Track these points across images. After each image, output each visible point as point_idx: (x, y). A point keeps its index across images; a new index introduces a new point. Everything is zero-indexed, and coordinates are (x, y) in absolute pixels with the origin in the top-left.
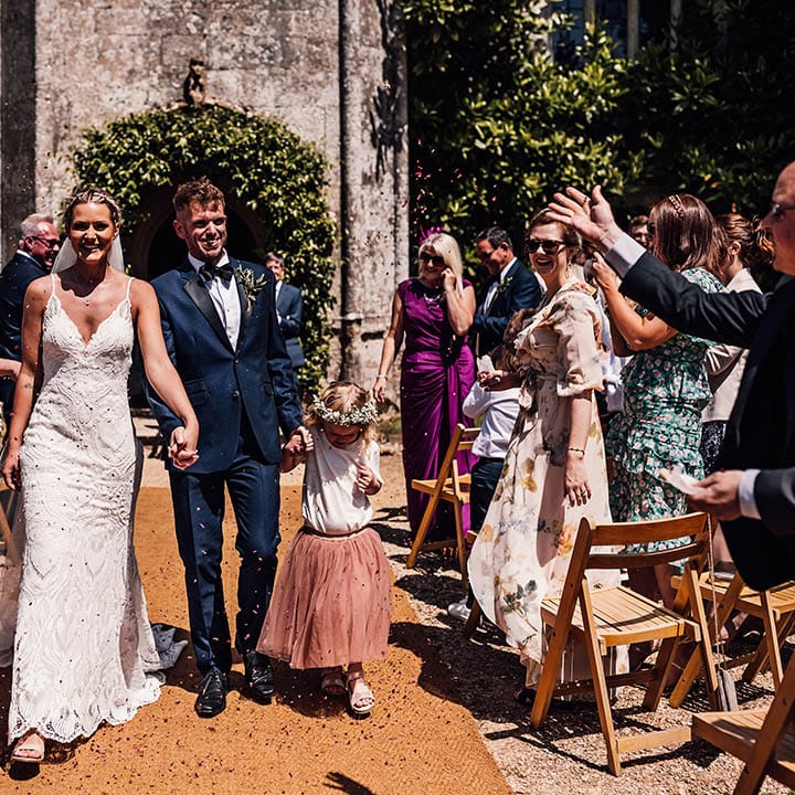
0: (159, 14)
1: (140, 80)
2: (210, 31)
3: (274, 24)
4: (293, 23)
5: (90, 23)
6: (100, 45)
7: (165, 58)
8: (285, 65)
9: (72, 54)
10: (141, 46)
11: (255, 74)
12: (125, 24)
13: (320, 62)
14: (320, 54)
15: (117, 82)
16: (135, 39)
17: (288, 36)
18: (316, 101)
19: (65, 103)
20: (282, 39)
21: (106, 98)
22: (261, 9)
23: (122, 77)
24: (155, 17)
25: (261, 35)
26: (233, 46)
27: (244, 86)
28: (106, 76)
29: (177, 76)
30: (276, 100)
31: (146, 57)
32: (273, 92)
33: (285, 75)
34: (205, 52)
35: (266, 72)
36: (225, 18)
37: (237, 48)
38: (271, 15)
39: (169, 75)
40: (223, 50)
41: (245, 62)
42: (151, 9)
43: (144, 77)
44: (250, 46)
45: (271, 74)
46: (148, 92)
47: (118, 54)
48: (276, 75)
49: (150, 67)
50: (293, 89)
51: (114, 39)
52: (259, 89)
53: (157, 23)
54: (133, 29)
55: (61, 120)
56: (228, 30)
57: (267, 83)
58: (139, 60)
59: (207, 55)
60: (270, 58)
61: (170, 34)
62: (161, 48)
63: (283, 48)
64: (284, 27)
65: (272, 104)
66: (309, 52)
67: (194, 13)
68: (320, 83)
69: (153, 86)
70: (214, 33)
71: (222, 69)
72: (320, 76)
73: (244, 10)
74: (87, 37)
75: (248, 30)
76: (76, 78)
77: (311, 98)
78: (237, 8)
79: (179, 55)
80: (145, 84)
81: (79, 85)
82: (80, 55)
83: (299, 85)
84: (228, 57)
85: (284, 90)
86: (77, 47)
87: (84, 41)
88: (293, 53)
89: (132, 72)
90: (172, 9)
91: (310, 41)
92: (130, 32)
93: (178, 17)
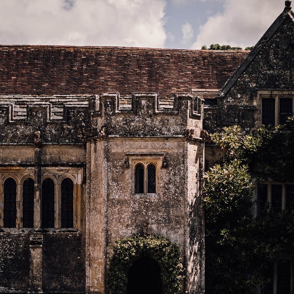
0: (135, 209)
1: (130, 227)
2: (149, 214)
3: (166, 212)
4: (171, 212)
5: (117, 212)
6: (119, 218)
7: (137, 221)
8: (169, 223)
9: (112, 220)
10: (130, 218)
11: (161, 226)
12: (126, 212)
13: (178, 222)
14: (179, 220)
15: (124, 228)
16: (128, 216)
17: (170, 215)
18: (177, 233)
19: (110, 233)
20: (168, 216)
21: (121, 232)
22: (162, 208)
23: (125, 226)
24: (134, 210)
25: (162, 215)
26: (155, 218)
27: (158, 229)
28: (121, 226)
29: (140, 226)
30: (166, 233)
31: (131, 221)
32: (166, 230)
33: (169, 226)
34: (147, 220)
35: (164, 225)
36: (153, 210)
37: (156, 219)
38: (165, 210)
39: (138, 226)
40: (152, 219)
41: (158, 222)
42: (133, 208)
43: (131, 226)
44: (159, 218)
45: (165, 225)
46: (132, 230)
47: (124, 220)
48: (167, 226)
49: (132, 224)
50: (171, 230)
51: (123, 216)
52: (162, 230)
53: (134, 212)
54: (128, 213)
55: (109, 238)
56: (153, 214)
57: (164, 228)
58: (130, 222)
59: (148, 220)
60: (165, 221)
61: (138, 215)
62: (135, 218)
63: (168, 219)
64: (169, 213)
65: (165, 234)
66: (175, 219)
67: (144, 209)
68: (178, 228)
69: (133, 229)
70: (150, 214)
71: (152, 224)
72: (178, 226)
73: (158, 208)
74: (116, 216)
75: (159, 214)
76: (113, 227)
77: (176, 232)
78: (156, 208)
79: (140, 220)
80: (131, 228)
81: (114, 228)
82: (114, 220)
83: (173, 228)
84: (153, 221)
85: (169, 230)
86: (113, 218)
87: (115, 217)
88: (171, 220)
89: (128, 225)
90: (138, 208)
91: (176, 216)
92: (127, 214)
93: (140, 210)
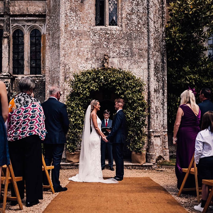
0: (95, 42)
1: (90, 61)
3: (128, 45)
4: (134, 44)
5: (75, 45)
6: (78, 51)
7: (97, 55)
8: (132, 56)
9: (70, 54)
10: (90, 51)
11: (123, 59)
12: (85, 45)
13: (142, 55)
14: (142, 53)
15: (83, 61)
16: (88, 49)
18: (141, 67)
19: (68, 68)
20: (131, 49)
21: (80, 66)
22: (124, 40)
24: (94, 43)
25: (124, 48)
26: (117, 51)
27: (120, 63)
28: (80, 60)
29: (100, 60)
30: (129, 66)
31: (91, 54)
32: (128, 64)
33: (132, 59)
34: (108, 53)
35: (126, 59)
36: (114, 43)
37: (118, 52)
38: (128, 42)
39: (98, 60)
40: (113, 52)
41: (120, 55)
42: (93, 40)
46: (92, 65)
47: (83, 54)
48: (129, 59)
49: (92, 57)
50: (134, 64)
51: (82, 49)
52: (124, 63)
53: (94, 44)
54: (88, 46)
55: (67, 73)
56: (115, 46)
57: (126, 62)
58: (89, 55)
60: (127, 54)
61: (98, 48)
62: (95, 52)
63: (131, 52)
64: (131, 45)
65: (128, 68)
66: (139, 52)
67: (105, 42)
68: (142, 62)
69: (93, 63)
70: (111, 47)
71: (113, 58)
72: (142, 60)
73: (120, 40)
74: (74, 49)
75: (121, 46)
76: (71, 61)
77: (139, 66)
78: (118, 40)
79: (101, 54)
80: (91, 62)
81: (72, 62)
82: (72, 54)
83: (136, 62)
84: (115, 54)
85: (131, 64)
86: (72, 51)
88: (134, 53)
89: (87, 59)
90: (99, 40)
91: (139, 49)
92: (87, 47)
93: (101, 43)
